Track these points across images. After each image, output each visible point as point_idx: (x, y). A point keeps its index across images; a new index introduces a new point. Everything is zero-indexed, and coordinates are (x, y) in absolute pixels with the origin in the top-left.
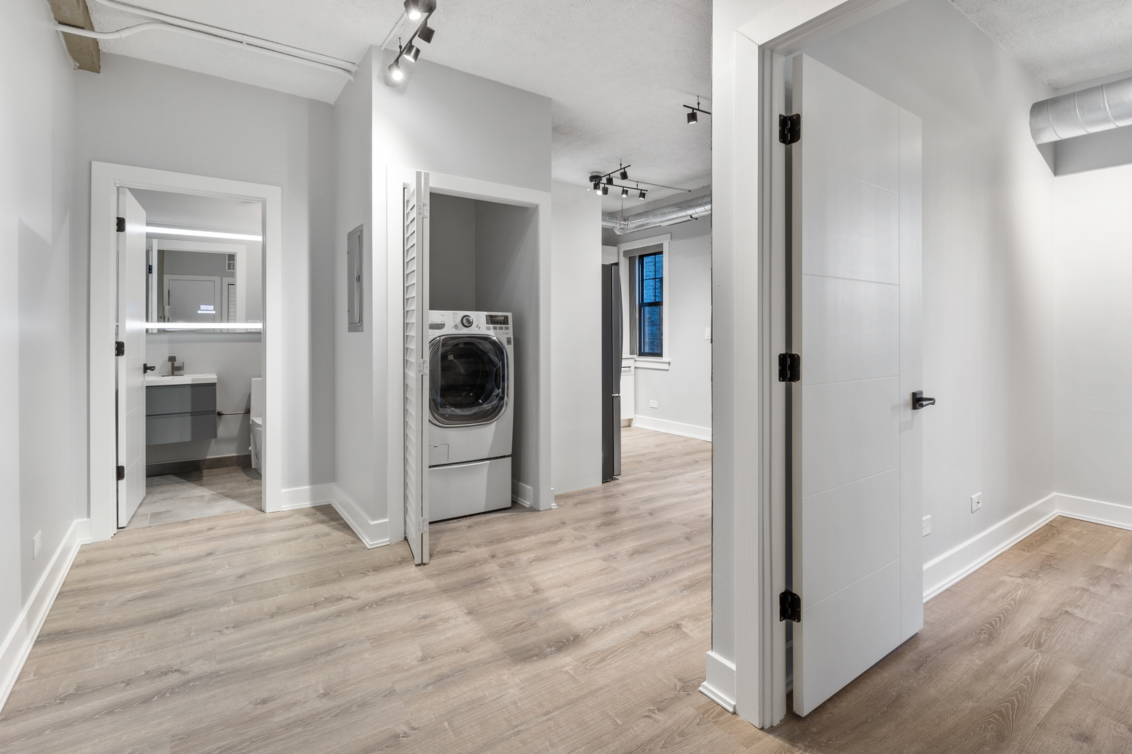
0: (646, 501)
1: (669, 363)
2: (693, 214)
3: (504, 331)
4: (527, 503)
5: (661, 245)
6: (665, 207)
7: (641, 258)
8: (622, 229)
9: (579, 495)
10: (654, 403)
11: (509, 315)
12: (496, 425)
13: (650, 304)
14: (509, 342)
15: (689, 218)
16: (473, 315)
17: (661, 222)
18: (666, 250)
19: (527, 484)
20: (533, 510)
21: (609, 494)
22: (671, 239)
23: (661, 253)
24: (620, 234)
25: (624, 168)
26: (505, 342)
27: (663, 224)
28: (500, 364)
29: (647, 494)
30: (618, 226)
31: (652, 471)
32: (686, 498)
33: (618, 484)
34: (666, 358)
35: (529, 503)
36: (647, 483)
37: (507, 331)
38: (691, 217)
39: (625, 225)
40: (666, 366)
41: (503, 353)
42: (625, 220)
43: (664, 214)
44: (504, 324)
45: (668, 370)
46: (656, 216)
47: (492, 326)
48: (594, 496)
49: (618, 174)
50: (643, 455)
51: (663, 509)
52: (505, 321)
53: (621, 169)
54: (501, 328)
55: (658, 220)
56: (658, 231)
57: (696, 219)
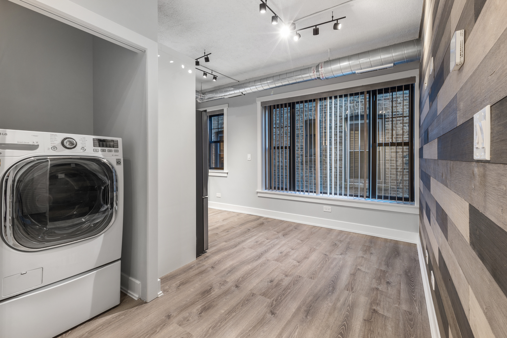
0: (230, 272)
1: (227, 173)
2: (243, 92)
3: (113, 153)
4: (135, 296)
5: (223, 110)
6: (227, 87)
7: (211, 117)
8: (201, 99)
9: (180, 274)
10: (219, 195)
11: (120, 140)
12: (104, 236)
13: (215, 142)
14: (118, 162)
15: (241, 94)
16: (77, 137)
17: (224, 96)
18: (225, 112)
19: (136, 278)
20: (142, 302)
21: (202, 268)
22: (228, 107)
23: (223, 114)
24: (200, 102)
25: (207, 55)
26: (114, 163)
27: (225, 97)
28: (109, 182)
29: (229, 264)
30: (199, 97)
31: (226, 242)
32: (255, 264)
33: (207, 257)
34: (225, 170)
35: (137, 296)
36: (226, 253)
37: (116, 154)
38: (242, 93)
39: (203, 97)
40: (226, 175)
41: (112, 172)
42: (203, 94)
43: (227, 91)
44: (114, 147)
45: (227, 177)
46: (222, 92)
47: (100, 148)
48: (192, 273)
49: (203, 59)
50: (217, 228)
51: (244, 278)
52: (114, 145)
53: (205, 56)
54: (110, 151)
55: (223, 95)
56: (222, 101)
57: (245, 95)
